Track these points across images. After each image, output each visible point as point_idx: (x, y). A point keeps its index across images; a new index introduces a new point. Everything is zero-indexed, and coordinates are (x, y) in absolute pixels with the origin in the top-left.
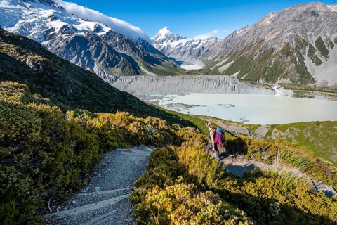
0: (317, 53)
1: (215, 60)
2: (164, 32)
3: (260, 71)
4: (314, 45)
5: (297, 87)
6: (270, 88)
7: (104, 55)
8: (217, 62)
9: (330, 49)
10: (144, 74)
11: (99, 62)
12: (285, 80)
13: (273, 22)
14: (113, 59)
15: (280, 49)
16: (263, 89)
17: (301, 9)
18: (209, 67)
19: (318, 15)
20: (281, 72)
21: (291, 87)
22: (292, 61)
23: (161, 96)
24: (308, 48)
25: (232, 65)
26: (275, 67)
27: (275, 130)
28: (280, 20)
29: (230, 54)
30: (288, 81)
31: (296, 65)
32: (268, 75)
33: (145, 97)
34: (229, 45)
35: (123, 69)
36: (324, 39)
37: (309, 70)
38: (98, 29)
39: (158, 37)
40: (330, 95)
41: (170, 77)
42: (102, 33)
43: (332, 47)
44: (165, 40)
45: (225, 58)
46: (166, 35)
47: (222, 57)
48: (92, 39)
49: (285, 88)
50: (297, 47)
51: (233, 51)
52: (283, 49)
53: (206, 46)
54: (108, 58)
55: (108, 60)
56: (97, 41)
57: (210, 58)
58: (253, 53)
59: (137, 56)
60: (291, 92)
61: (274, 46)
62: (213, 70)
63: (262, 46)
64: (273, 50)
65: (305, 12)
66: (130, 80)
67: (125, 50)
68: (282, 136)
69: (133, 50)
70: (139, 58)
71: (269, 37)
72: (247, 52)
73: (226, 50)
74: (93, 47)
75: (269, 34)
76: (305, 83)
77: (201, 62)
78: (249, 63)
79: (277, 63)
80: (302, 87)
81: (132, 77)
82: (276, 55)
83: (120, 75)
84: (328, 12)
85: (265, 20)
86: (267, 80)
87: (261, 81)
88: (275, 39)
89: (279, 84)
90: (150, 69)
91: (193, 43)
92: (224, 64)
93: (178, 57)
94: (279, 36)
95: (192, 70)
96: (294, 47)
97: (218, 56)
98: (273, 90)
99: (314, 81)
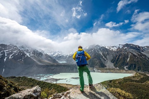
0: (104, 57)
4: (102, 55)
5: (101, 69)
12: (97, 66)
20: (95, 63)
31: (99, 61)
32: (91, 65)
37: (103, 63)
40: (112, 71)
98: (94, 70)
99: (106, 66)
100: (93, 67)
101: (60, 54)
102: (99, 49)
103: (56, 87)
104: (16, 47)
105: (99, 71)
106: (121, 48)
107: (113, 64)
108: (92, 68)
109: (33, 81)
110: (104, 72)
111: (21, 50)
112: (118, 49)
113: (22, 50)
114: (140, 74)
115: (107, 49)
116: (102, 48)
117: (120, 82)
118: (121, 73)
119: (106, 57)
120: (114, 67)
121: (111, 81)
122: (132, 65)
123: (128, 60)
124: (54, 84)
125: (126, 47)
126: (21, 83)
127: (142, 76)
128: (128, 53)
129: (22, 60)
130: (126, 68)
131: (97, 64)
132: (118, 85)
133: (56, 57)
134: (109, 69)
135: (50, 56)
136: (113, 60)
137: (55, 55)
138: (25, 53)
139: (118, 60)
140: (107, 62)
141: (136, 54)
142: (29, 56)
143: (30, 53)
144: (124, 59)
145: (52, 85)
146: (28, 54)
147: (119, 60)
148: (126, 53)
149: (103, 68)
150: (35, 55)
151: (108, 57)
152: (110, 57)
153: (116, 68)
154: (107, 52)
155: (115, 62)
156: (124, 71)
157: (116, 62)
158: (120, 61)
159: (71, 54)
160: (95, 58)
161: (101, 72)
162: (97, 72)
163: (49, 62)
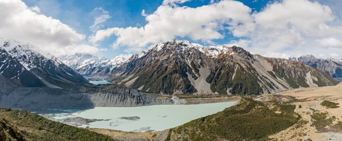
0: (193, 71)
1: (123, 76)
3: (159, 85)
4: (190, 66)
5: (187, 97)
8: (124, 78)
12: (178, 91)
13: (163, 48)
15: (171, 67)
18: (116, 83)
20: (175, 85)
21: (184, 96)
25: (137, 80)
28: (167, 47)
31: (183, 80)
32: (166, 88)
36: (194, 62)
37: (192, 83)
40: (207, 100)
43: (200, 68)
45: (131, 74)
47: (128, 74)
49: (180, 98)
52: (173, 68)
57: (118, 75)
58: (152, 70)
61: (167, 65)
62: (120, 85)
63: (158, 64)
64: (166, 68)
65: (180, 44)
71: (162, 58)
72: (148, 69)
75: (162, 56)
76: (192, 93)
81: (30, 89)
82: (169, 72)
83: (19, 86)
85: (158, 47)
86: (166, 93)
87: (162, 94)
88: (166, 60)
89: (176, 95)
92: (130, 79)
94: (168, 58)
95: (100, 85)
96: (179, 66)
97: (125, 72)
98: (172, 100)
99: (196, 91)
100: (171, 93)
101: (92, 62)
102: (185, 52)
103: (87, 135)
104: (4, 51)
105: (183, 100)
106: (225, 53)
107: (209, 85)
108: (168, 95)
109: (40, 119)
110: (191, 103)
111: (13, 57)
112: (221, 54)
113: (15, 58)
114: (246, 99)
115: (200, 53)
116: (191, 49)
118: (221, 101)
119: (197, 71)
120: (210, 92)
121: (203, 119)
122: (237, 85)
123: (233, 78)
124: (83, 130)
125: (233, 53)
126: (20, 121)
127: (248, 103)
128: (234, 64)
129: (17, 77)
130: (230, 91)
131: (179, 86)
133: (85, 70)
134: (202, 96)
135: (70, 68)
136: (210, 76)
137: (81, 67)
138: (21, 63)
139: (218, 78)
140: (200, 81)
141: (244, 67)
142: (29, 69)
143: (29, 62)
144: (228, 74)
145: (78, 130)
146: (26, 65)
147: (220, 77)
148: (232, 64)
149: (190, 96)
150: (39, 66)
151: (201, 70)
152: (205, 72)
153: (213, 94)
154: (200, 60)
155: (213, 81)
156: (226, 98)
157: (215, 81)
158: (221, 79)
159: (118, 63)
160: (176, 71)
161: (186, 104)
162: (178, 104)
163: (69, 81)
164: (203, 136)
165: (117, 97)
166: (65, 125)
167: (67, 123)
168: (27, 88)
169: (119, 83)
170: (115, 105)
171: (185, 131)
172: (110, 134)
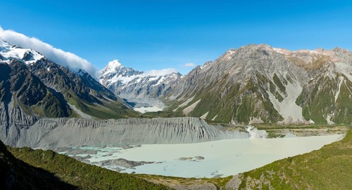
0: (277, 89)
1: (179, 100)
2: (114, 65)
3: (230, 110)
4: (273, 82)
5: (269, 127)
6: (243, 130)
7: (26, 87)
8: (181, 102)
9: (285, 86)
10: (76, 116)
11: (18, 96)
12: (256, 119)
13: (233, 57)
14: (36, 93)
15: (245, 84)
16: (237, 132)
17: (254, 48)
18: (171, 109)
19: (268, 55)
20: (251, 110)
21: (264, 126)
22: (258, 97)
23: (97, 149)
24: (269, 85)
25: (199, 105)
26: (245, 105)
27: (249, 178)
28: (239, 56)
29: (196, 91)
30: (259, 120)
31: (263, 102)
32: (239, 115)
33: (71, 150)
34: (193, 81)
35: (46, 107)
36: (278, 75)
37: (275, 108)
38: (28, 56)
39: (106, 70)
40: (297, 132)
41: (113, 120)
42: (31, 62)
43: (286, 83)
44: (114, 75)
45: (190, 97)
46: (117, 69)
48: (16, 67)
49: (259, 129)
50: (259, 82)
51: (198, 88)
52: (248, 85)
53: (167, 82)
54: (30, 91)
55: (29, 94)
56: (21, 69)
57: (172, 98)
58: (219, 89)
59: (70, 91)
60: (264, 132)
61: (239, 81)
62: (176, 112)
63: (227, 81)
64: (239, 85)
65: (258, 50)
66: (54, 124)
67: (57, 82)
68: (258, 185)
69: (67, 83)
70: (73, 94)
71: (233, 72)
72: (213, 89)
73: (191, 87)
74: (15, 76)
75: (232, 69)
76: (276, 122)
77: (162, 103)
78: (217, 101)
79: (245, 100)
80: (273, 126)
81: (57, 120)
82: (243, 91)
83: (42, 116)
84: (274, 52)
85: (226, 56)
86: (239, 121)
87: (234, 123)
88: (238, 74)
89: (252, 125)
90: (86, 110)
91: (151, 80)
92: (190, 104)
93: (130, 97)
94: (241, 71)
95: (148, 113)
96: (257, 82)
97: (182, 94)
98: (247, 132)
99: (281, 118)
100: (247, 123)
107: (301, 109)
108: (242, 125)
111: (35, 75)
117: (314, 159)
118: (316, 134)
119: (283, 89)
120: (302, 120)
121: (290, 159)
123: (336, 97)
128: (338, 75)
130: (331, 119)
131: (257, 111)
132: (307, 167)
134: (290, 127)
136: (302, 96)
139: (313, 98)
140: (286, 103)
144: (328, 92)
147: (316, 96)
148: (334, 76)
151: (288, 87)
152: (295, 90)
153: (306, 123)
154: (286, 72)
156: (326, 129)
158: (318, 100)
160: (252, 90)
161: (268, 137)
162: (256, 137)
163: (107, 109)
164: (289, 184)
165: (172, 129)
166: (105, 169)
167: (106, 167)
168: (52, 119)
169: (175, 110)
170: (170, 140)
171: (265, 175)
172: (165, 183)
